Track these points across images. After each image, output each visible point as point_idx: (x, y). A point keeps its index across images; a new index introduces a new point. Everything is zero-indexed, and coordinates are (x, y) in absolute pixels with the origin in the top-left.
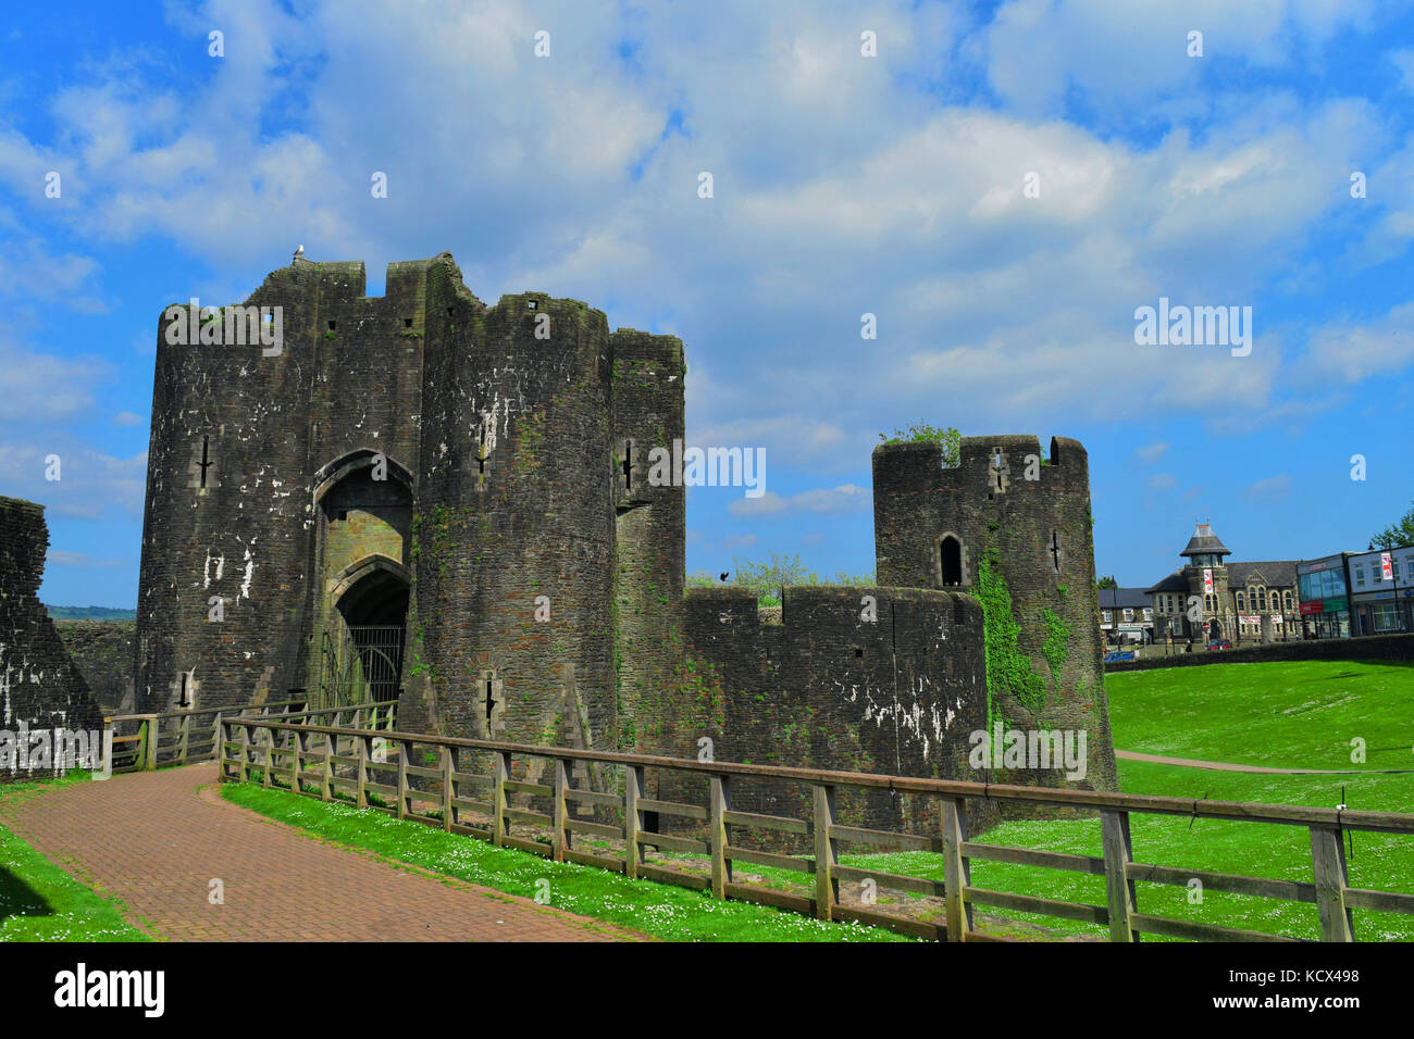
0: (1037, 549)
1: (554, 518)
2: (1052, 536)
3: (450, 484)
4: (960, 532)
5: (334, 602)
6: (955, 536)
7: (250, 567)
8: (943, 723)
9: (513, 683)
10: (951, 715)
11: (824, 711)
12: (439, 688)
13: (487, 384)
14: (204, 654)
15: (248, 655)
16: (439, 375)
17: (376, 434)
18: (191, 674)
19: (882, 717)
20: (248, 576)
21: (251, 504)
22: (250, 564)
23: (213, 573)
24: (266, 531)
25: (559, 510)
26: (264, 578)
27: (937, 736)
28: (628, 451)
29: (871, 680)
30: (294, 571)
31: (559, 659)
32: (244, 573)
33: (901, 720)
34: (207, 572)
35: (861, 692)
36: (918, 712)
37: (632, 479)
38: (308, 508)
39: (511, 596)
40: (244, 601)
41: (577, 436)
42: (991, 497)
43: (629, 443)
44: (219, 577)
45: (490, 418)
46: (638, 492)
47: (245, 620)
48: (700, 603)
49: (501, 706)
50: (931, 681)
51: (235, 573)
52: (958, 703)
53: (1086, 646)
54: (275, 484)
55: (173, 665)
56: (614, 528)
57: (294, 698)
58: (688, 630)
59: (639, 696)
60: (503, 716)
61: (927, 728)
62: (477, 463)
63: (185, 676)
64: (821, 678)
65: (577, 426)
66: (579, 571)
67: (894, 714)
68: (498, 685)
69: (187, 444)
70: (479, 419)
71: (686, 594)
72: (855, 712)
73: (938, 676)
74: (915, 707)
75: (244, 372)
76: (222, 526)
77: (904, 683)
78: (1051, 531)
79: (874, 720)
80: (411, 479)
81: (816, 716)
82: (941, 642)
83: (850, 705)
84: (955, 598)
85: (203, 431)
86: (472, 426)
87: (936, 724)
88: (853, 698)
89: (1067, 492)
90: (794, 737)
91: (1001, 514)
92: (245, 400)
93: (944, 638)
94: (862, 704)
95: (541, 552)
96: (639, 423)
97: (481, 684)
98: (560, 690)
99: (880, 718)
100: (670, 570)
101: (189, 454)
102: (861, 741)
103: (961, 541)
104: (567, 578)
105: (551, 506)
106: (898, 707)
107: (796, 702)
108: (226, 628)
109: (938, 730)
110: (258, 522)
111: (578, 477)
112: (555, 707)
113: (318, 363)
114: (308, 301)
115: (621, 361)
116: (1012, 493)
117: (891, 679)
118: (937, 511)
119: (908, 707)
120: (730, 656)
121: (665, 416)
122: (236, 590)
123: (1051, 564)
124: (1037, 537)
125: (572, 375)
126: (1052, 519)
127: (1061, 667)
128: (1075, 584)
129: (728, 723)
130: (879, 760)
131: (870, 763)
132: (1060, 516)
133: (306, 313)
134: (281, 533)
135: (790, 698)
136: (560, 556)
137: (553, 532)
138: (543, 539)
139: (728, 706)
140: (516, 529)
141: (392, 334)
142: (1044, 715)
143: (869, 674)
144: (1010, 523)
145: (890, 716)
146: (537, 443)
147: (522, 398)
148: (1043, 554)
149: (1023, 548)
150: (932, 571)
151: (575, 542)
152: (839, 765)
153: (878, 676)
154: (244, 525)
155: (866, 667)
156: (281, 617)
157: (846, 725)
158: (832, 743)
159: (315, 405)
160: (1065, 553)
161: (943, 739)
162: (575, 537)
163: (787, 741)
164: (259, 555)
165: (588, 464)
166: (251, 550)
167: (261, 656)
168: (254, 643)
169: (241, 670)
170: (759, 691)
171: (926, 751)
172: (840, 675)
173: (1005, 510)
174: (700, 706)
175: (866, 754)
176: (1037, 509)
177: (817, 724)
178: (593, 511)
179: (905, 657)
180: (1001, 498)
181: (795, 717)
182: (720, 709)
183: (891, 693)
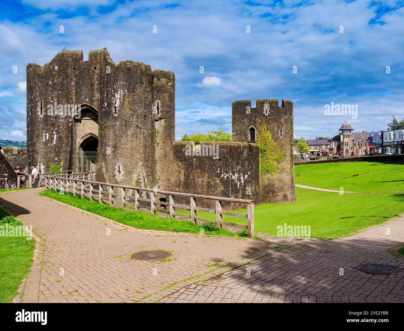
0: (276, 131)
1: (135, 124)
2: (280, 128)
3: (108, 114)
4: (255, 126)
5: (79, 145)
6: (254, 127)
7: (55, 136)
8: (244, 178)
9: (125, 167)
10: (246, 176)
11: (210, 175)
12: (106, 168)
13: (116, 87)
14: (45, 159)
15: (56, 159)
16: (104, 83)
17: (88, 100)
18: (41, 164)
19: (226, 177)
20: (55, 138)
21: (54, 119)
22: (55, 135)
23: (46, 137)
24: (59, 126)
25: (137, 121)
26: (60, 139)
27: (242, 182)
28: (158, 104)
29: (223, 167)
30: (67, 137)
31: (137, 161)
32: (54, 138)
33: (231, 177)
34: (44, 137)
35: (221, 170)
36: (236, 175)
37: (159, 112)
38: (70, 120)
39: (124, 144)
40: (54, 145)
41: (142, 101)
42: (264, 116)
43: (158, 102)
44: (47, 139)
45: (117, 96)
46: (161, 116)
47: (55, 150)
48: (177, 146)
49: (122, 173)
50: (241, 167)
51: (51, 138)
52: (249, 173)
53: (289, 158)
55: (37, 162)
56: (154, 125)
57: (69, 170)
58: (174, 153)
59: (161, 170)
60: (123, 175)
61: (239, 180)
62: (114, 109)
63: (40, 164)
64: (210, 166)
65: (141, 97)
66: (143, 137)
67: (229, 176)
68: (121, 168)
69: (36, 103)
70: (115, 96)
71: (174, 144)
72: (218, 175)
73: (243, 165)
74: (236, 174)
75: (50, 83)
76: (47, 125)
77: (232, 168)
78: (280, 126)
79: (224, 177)
80: (97, 112)
81: (208, 176)
82: (245, 157)
83: (217, 173)
84: (250, 145)
85: (41, 99)
86: (113, 98)
87: (242, 178)
88: (218, 172)
89: (285, 115)
90: (202, 181)
91: (267, 121)
92: (51, 91)
93: (245, 156)
94: (221, 173)
95: (132, 132)
96: (161, 96)
97: (117, 167)
98: (138, 169)
99: (225, 177)
100: (170, 137)
101: (37, 105)
102: (220, 183)
103: (255, 129)
104: (140, 139)
105: (135, 120)
106: (231, 174)
107: (203, 172)
108: (50, 152)
109: (242, 180)
110: (57, 124)
111: (142, 112)
112: (137, 173)
113: (71, 80)
114: (67, 62)
115: (156, 79)
116: (269, 115)
117: (229, 166)
118: (249, 120)
119: (234, 174)
120: (185, 160)
121: (168, 94)
122: (52, 142)
123: (280, 135)
124: (276, 128)
125: (140, 84)
126: (281, 122)
127: (281, 164)
128: (286, 141)
129: (184, 177)
130: (225, 187)
131: (222, 188)
132: (283, 122)
133: (67, 65)
134: (63, 127)
135: (201, 171)
136: (137, 134)
137: (135, 127)
138: (133, 129)
139: (185, 173)
140: (125, 126)
141: (91, 71)
142: (275, 176)
143: (223, 165)
144: (269, 124)
145: (228, 176)
146: (131, 103)
147: (126, 90)
148: (278, 132)
149: (272, 131)
150: (247, 137)
151: (142, 130)
152: (214, 189)
153: (225, 166)
154: (53, 125)
155: (222, 163)
156: (64, 149)
157: (216, 179)
158: (212, 183)
159: (71, 91)
160: (284, 132)
161: (244, 183)
162: (142, 128)
163: (200, 182)
164: (58, 133)
165: (145, 108)
166: (55, 132)
167: (60, 159)
168: (58, 156)
169: (55, 163)
170: (193, 169)
171: (238, 186)
172: (215, 165)
173: (268, 120)
174: (177, 173)
175: (221, 186)
176: (277, 120)
177: (208, 178)
178: (147, 121)
179: (234, 161)
180: (267, 117)
181: (202, 176)
182: (182, 174)
183: (229, 170)
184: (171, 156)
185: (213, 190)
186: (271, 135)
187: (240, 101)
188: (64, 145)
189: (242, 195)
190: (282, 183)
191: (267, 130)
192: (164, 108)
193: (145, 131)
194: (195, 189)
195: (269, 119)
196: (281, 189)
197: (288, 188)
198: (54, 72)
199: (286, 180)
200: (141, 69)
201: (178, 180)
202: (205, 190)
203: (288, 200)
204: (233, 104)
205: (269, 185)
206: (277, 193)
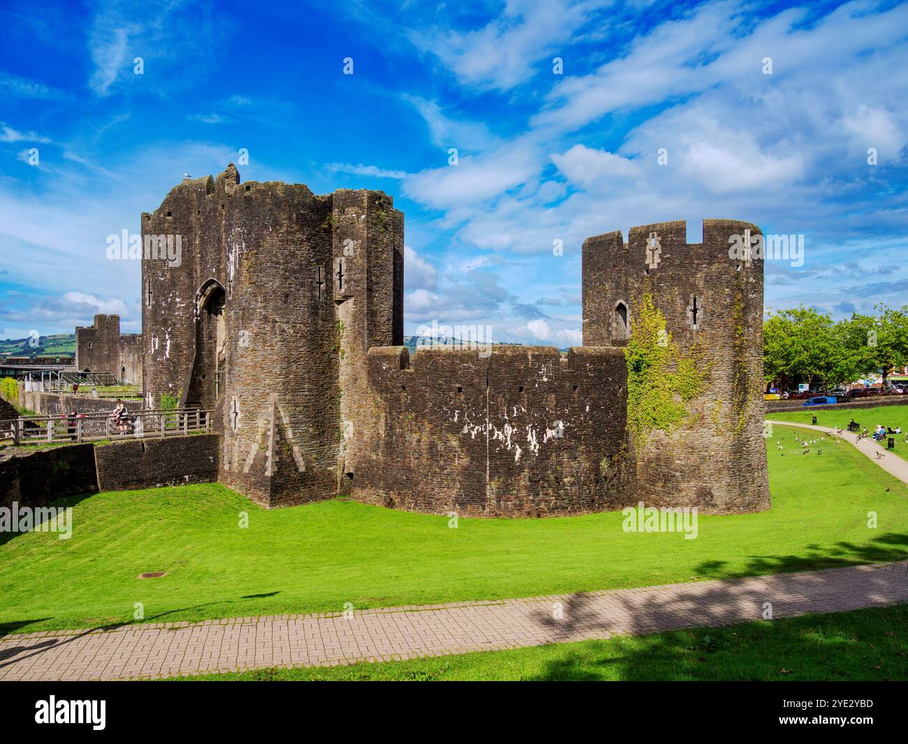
0: (679, 309)
1: (261, 312)
2: (692, 301)
4: (627, 301)
5: (222, 358)
6: (624, 303)
7: (169, 342)
8: (540, 439)
9: (244, 403)
10: (550, 433)
11: (436, 426)
13: (231, 239)
15: (170, 386)
17: (214, 270)
19: (476, 432)
20: (168, 347)
21: (167, 312)
24: (175, 324)
25: (265, 307)
26: (176, 347)
27: (532, 447)
28: (341, 265)
29: (469, 408)
30: (189, 344)
31: (267, 391)
32: (166, 346)
33: (492, 435)
34: (151, 345)
35: (461, 415)
36: (509, 430)
37: (343, 283)
38: (195, 311)
39: (242, 356)
40: (167, 359)
41: (278, 263)
42: (647, 272)
43: (341, 261)
44: (157, 348)
45: (232, 258)
46: (345, 291)
47: (168, 369)
48: (374, 357)
49: (240, 415)
50: (528, 409)
51: (163, 345)
52: (560, 425)
54: (177, 300)
55: (146, 390)
58: (369, 373)
59: (348, 411)
60: (240, 421)
61: (521, 440)
62: (229, 284)
64: (435, 405)
65: (276, 256)
66: (280, 341)
67: (486, 430)
68: (238, 404)
70: (229, 259)
71: (369, 352)
72: (456, 428)
73: (536, 405)
74: (507, 426)
76: (156, 323)
77: (495, 410)
78: (692, 296)
79: (469, 434)
81: (431, 429)
82: (542, 382)
83: (453, 423)
85: (149, 276)
86: (228, 263)
87: (532, 439)
88: (456, 419)
89: (710, 264)
90: (419, 441)
91: (653, 284)
93: (545, 379)
94: (461, 424)
95: (255, 331)
97: (232, 403)
98: (268, 408)
99: (474, 433)
101: (145, 288)
102: (461, 447)
103: (627, 306)
104: (271, 345)
105: (259, 305)
106: (490, 426)
107: (420, 419)
108: (161, 372)
109: (534, 442)
110: (171, 320)
111: (278, 287)
112: (265, 417)
113: (195, 234)
114: (188, 201)
115: (336, 210)
116: (661, 268)
117: (484, 407)
118: (613, 285)
119: (500, 426)
120: (387, 390)
121: (360, 241)
122: (163, 354)
123: (690, 321)
124: (679, 301)
125: (273, 227)
126: (693, 286)
127: (694, 402)
128: (713, 337)
129: (386, 430)
130: (472, 459)
131: (465, 461)
132: (701, 284)
133: (188, 208)
134: (182, 325)
135: (416, 417)
136: (265, 334)
137: (261, 320)
138: (256, 325)
139: (386, 420)
140: (243, 319)
141: (217, 214)
142: (676, 436)
143: (467, 403)
144: (659, 291)
145: (482, 431)
146: (252, 269)
147: (244, 244)
148: (683, 314)
149: (668, 311)
150: (610, 329)
151: (277, 324)
152: (445, 460)
153: (473, 405)
154: (165, 322)
155: (465, 399)
156: (184, 366)
157: (450, 436)
158: (440, 447)
159: (195, 257)
160: (705, 313)
161: (539, 449)
162: (277, 322)
163: (414, 443)
164: (172, 336)
165: (286, 279)
166: (169, 334)
167: (176, 386)
168: (173, 380)
169: (168, 392)
170: (401, 412)
171: (517, 457)
172: (447, 404)
173: (656, 281)
174: (374, 420)
175: (463, 455)
176: (680, 279)
177: (432, 434)
178: (291, 306)
179: (499, 393)
180: (653, 272)
181: (419, 429)
182: (383, 420)
183: (484, 415)
184: (364, 381)
185: (442, 463)
186: (665, 322)
187: (597, 238)
188: (183, 359)
189: (530, 480)
190: (695, 456)
191: (655, 309)
192: (353, 273)
193: (285, 327)
194: (405, 458)
195: (660, 279)
196: (694, 472)
197: (720, 471)
198: (166, 225)
199: (713, 447)
200: (275, 196)
201: (375, 434)
202: (424, 461)
203: (714, 506)
204: (584, 247)
205: (658, 459)
206: (678, 482)
